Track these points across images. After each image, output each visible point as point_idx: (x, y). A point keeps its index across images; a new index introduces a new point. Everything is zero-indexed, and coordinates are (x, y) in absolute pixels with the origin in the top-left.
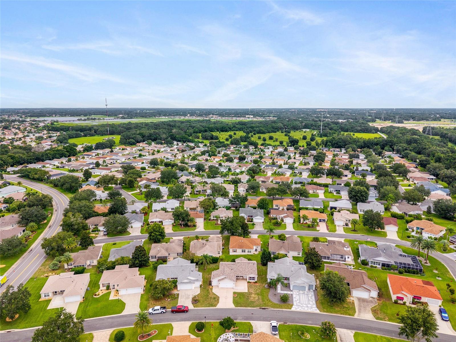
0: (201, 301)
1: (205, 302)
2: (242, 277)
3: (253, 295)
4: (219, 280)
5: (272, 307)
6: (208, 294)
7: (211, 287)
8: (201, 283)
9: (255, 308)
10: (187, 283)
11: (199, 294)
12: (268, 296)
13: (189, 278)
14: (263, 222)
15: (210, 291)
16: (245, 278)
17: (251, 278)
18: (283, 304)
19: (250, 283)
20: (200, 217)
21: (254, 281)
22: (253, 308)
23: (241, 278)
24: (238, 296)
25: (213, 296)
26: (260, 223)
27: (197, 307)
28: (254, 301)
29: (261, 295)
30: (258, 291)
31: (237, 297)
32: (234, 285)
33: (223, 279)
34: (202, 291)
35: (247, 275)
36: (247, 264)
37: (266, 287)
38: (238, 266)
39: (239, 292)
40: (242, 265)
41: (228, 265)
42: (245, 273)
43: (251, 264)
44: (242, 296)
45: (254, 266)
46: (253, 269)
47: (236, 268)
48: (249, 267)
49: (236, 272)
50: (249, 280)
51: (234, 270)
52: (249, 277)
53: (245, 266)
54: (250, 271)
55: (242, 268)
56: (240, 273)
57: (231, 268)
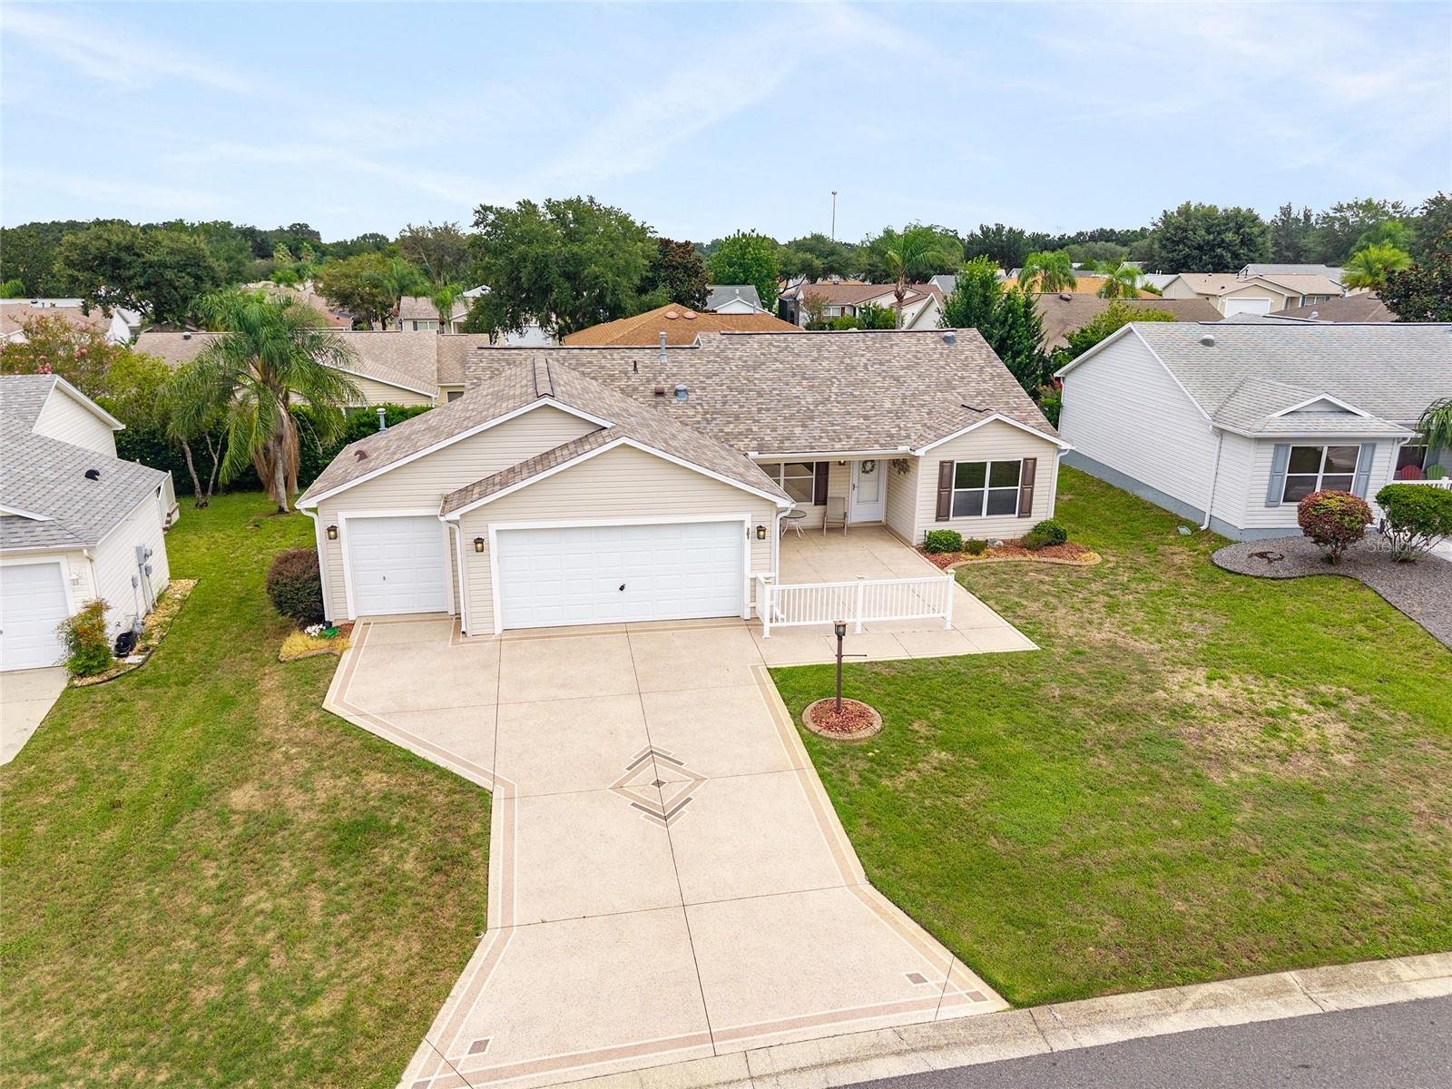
3: (1195, 688)
4: (460, 498)
7: (299, 643)
15: (274, 703)
16: (859, 512)
21: (1013, 525)
24: (899, 723)
35: (908, 437)
36: (861, 344)
37: (1261, 568)
38: (746, 361)
39: (889, 664)
40: (798, 355)
41: (591, 362)
42: (876, 423)
43: (919, 340)
44: (997, 725)
45: (963, 357)
46: (955, 380)
47: (717, 379)
48: (903, 368)
49: (737, 418)
50: (942, 514)
51: (697, 399)
52: (942, 463)
53: (847, 361)
54: (926, 397)
55: (804, 383)
56: (798, 431)
57: (648, 381)
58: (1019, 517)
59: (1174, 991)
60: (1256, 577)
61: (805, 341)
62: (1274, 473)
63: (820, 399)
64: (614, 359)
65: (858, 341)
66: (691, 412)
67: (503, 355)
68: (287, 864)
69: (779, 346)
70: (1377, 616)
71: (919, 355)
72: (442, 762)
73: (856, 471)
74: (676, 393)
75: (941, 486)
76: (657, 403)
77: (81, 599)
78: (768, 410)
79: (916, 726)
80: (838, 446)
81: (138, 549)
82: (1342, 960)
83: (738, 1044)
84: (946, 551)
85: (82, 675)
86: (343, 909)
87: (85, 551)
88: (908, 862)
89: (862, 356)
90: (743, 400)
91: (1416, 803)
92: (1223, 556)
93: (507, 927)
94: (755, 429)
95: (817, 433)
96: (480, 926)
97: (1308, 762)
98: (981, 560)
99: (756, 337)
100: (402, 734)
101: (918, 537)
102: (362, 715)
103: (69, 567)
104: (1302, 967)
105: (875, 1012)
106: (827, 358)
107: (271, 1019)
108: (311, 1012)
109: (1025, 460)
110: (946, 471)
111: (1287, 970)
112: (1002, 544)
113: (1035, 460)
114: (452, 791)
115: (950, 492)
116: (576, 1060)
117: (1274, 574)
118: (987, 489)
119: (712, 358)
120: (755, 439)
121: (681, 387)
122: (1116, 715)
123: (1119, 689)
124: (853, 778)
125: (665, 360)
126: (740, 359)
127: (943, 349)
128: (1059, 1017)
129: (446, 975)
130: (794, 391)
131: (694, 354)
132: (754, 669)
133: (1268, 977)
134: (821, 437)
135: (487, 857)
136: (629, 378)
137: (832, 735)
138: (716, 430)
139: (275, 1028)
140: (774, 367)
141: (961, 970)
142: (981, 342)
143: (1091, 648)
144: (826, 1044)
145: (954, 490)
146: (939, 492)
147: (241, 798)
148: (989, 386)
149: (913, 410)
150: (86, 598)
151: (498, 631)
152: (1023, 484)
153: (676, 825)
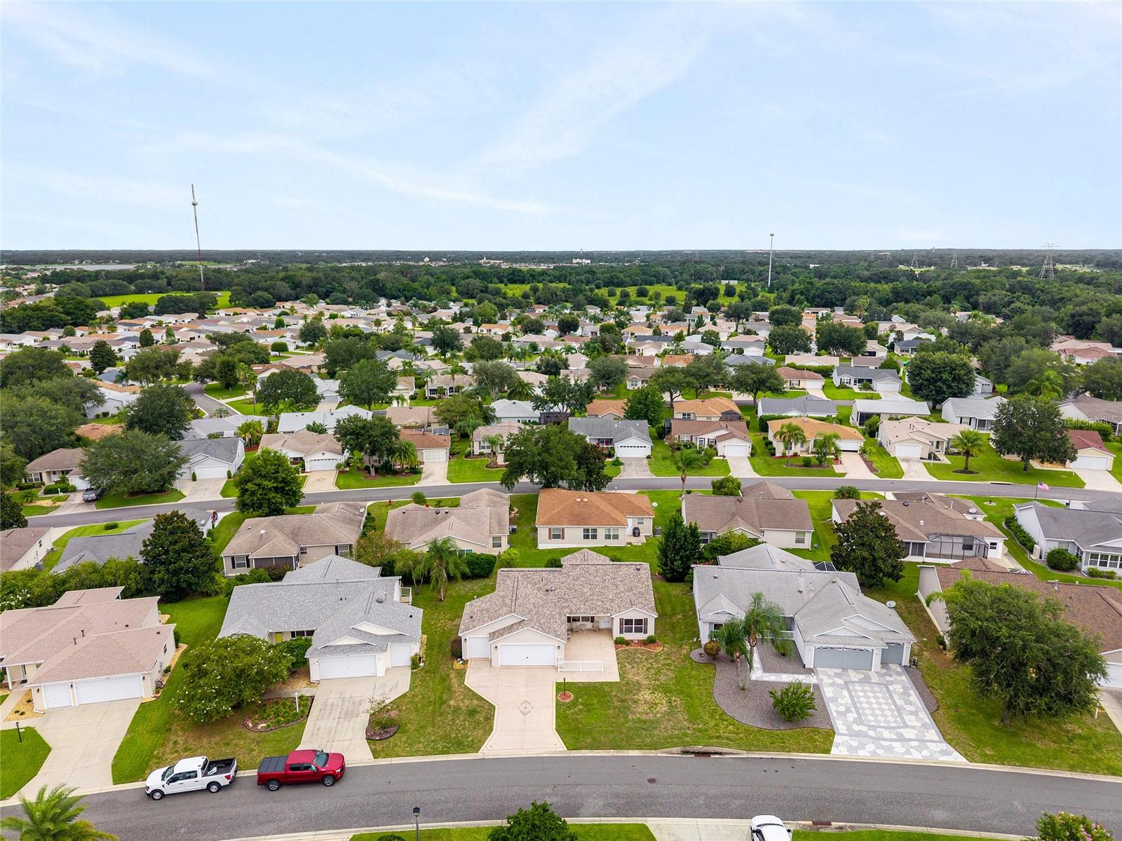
0: (411, 728)
1: (429, 730)
2: (592, 619)
3: (645, 695)
4: (493, 636)
5: (739, 747)
6: (445, 697)
7: (458, 665)
8: (415, 649)
9: (659, 753)
10: (352, 648)
11: (404, 696)
12: (710, 695)
13: (366, 627)
14: (648, 457)
15: (454, 681)
16: (603, 625)
17: (629, 622)
18: (783, 730)
19: (628, 643)
20: (436, 445)
21: (642, 636)
22: (652, 753)
23: (589, 625)
24: (576, 699)
25: (467, 702)
26: (640, 459)
27: (387, 756)
28: (653, 722)
29: (680, 692)
30: (663, 678)
31: (574, 704)
32: (560, 654)
33: (510, 629)
34: (418, 682)
35: (612, 610)
36: (611, 570)
37: (697, 659)
38: (574, 577)
40: (590, 574)
41: (530, 577)
42: (605, 604)
45: (640, 577)
46: (634, 587)
48: (620, 581)
49: (567, 600)
50: (621, 632)
52: (620, 619)
53: (604, 577)
54: (623, 594)
56: (582, 606)
57: (545, 585)
58: (643, 634)
59: (593, 750)
60: (695, 662)
64: (537, 576)
66: (554, 598)
68: (461, 716)
71: (627, 575)
72: (485, 698)
74: (552, 590)
75: (620, 625)
77: (413, 651)
78: (576, 597)
79: (579, 699)
80: (592, 611)
84: (619, 643)
85: (414, 668)
86: (471, 725)
88: (564, 727)
89: (609, 575)
90: (570, 593)
92: (693, 653)
93: (496, 730)
94: (571, 605)
96: (492, 730)
97: (651, 715)
98: (628, 648)
100: (480, 692)
101: (614, 636)
102: (472, 686)
106: (598, 576)
109: (644, 619)
111: (613, 749)
112: (635, 642)
113: (647, 619)
114: (488, 705)
117: (699, 661)
118: (634, 626)
120: (570, 609)
121: (553, 587)
123: (629, 694)
124: (562, 710)
125: (551, 575)
127: (635, 573)
128: (574, 752)
129: (487, 735)
130: (585, 590)
131: (560, 573)
132: (553, 681)
133: (609, 750)
134: (588, 609)
135: (494, 718)
136: (540, 584)
137: (562, 700)
138: (560, 605)
140: (582, 580)
141: (564, 744)
142: (648, 570)
143: (632, 682)
145: (624, 626)
147: (452, 703)
148: (643, 590)
149: (617, 599)
151: (500, 665)
152: (644, 625)
153: (526, 716)
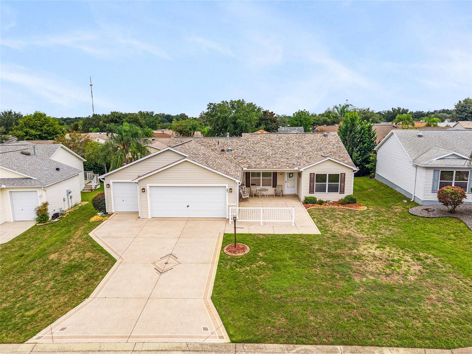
3: (370, 250)
6: (51, 250)
7: (95, 218)
15: (78, 233)
17: (321, 178)
21: (338, 197)
24: (255, 252)
25: (75, 255)
29: (428, 247)
31: (251, 259)
34: (31, 235)
35: (300, 165)
36: (295, 137)
37: (425, 214)
38: (254, 142)
39: (264, 235)
40: (272, 140)
41: (205, 142)
42: (290, 161)
43: (315, 136)
44: (287, 255)
45: (329, 141)
46: (323, 148)
47: (243, 147)
48: (306, 144)
49: (245, 158)
50: (311, 191)
51: (234, 152)
52: (310, 174)
53: (288, 142)
54: (311, 153)
55: (271, 148)
56: (263, 162)
57: (221, 147)
58: (340, 193)
59: (292, 346)
60: (421, 217)
61: (276, 136)
62: (434, 180)
63: (274, 152)
64: (213, 141)
65: (294, 136)
66: (230, 156)
67: (181, 139)
68: (50, 274)
69: (267, 137)
70: (461, 232)
71: (313, 140)
72: (109, 251)
73: (286, 176)
74: (228, 150)
75: (310, 182)
76: (221, 153)
77: (42, 202)
78: (256, 156)
79: (260, 254)
80: (274, 167)
81: (67, 191)
82: (364, 345)
83: (136, 340)
84: (310, 203)
85: (39, 223)
86: (55, 288)
87: (43, 188)
88: (227, 294)
89: (293, 140)
90: (249, 153)
91: (432, 295)
92: (413, 210)
93: (94, 298)
94: (249, 161)
95: (269, 163)
96: (87, 296)
97: (397, 277)
98: (322, 207)
99: (260, 135)
100: (104, 243)
101: (303, 199)
102: (97, 237)
103: (40, 192)
104: (346, 345)
105: (185, 337)
106: (281, 141)
107: (16, 314)
108: (28, 313)
109: (341, 174)
110: (312, 176)
111: (339, 345)
112: (332, 202)
113: (345, 174)
114: (106, 259)
115: (314, 184)
116: (87, 337)
117: (428, 216)
118: (327, 183)
119: (244, 141)
120: (248, 164)
121: (230, 148)
122: (332, 256)
123: (340, 248)
124: (228, 267)
125: (229, 141)
126: (252, 141)
127: (323, 138)
128: (245, 348)
129: (68, 309)
130: (266, 150)
131: (238, 140)
132: (220, 233)
133: (331, 347)
134: (270, 164)
135: (103, 278)
136: (215, 146)
137: (230, 254)
138: (237, 161)
139: (15, 316)
140: (262, 143)
141: (222, 328)
142: (337, 136)
143: (340, 235)
144: (162, 345)
145: (315, 183)
146: (310, 184)
147: (53, 257)
148: (335, 150)
149: (305, 157)
150: (43, 201)
151: (150, 217)
152: (341, 182)
153: (163, 275)
